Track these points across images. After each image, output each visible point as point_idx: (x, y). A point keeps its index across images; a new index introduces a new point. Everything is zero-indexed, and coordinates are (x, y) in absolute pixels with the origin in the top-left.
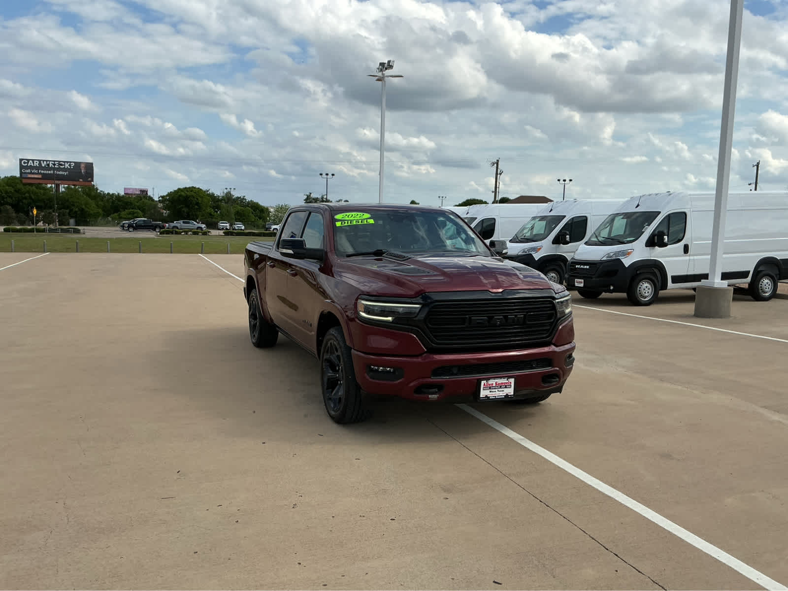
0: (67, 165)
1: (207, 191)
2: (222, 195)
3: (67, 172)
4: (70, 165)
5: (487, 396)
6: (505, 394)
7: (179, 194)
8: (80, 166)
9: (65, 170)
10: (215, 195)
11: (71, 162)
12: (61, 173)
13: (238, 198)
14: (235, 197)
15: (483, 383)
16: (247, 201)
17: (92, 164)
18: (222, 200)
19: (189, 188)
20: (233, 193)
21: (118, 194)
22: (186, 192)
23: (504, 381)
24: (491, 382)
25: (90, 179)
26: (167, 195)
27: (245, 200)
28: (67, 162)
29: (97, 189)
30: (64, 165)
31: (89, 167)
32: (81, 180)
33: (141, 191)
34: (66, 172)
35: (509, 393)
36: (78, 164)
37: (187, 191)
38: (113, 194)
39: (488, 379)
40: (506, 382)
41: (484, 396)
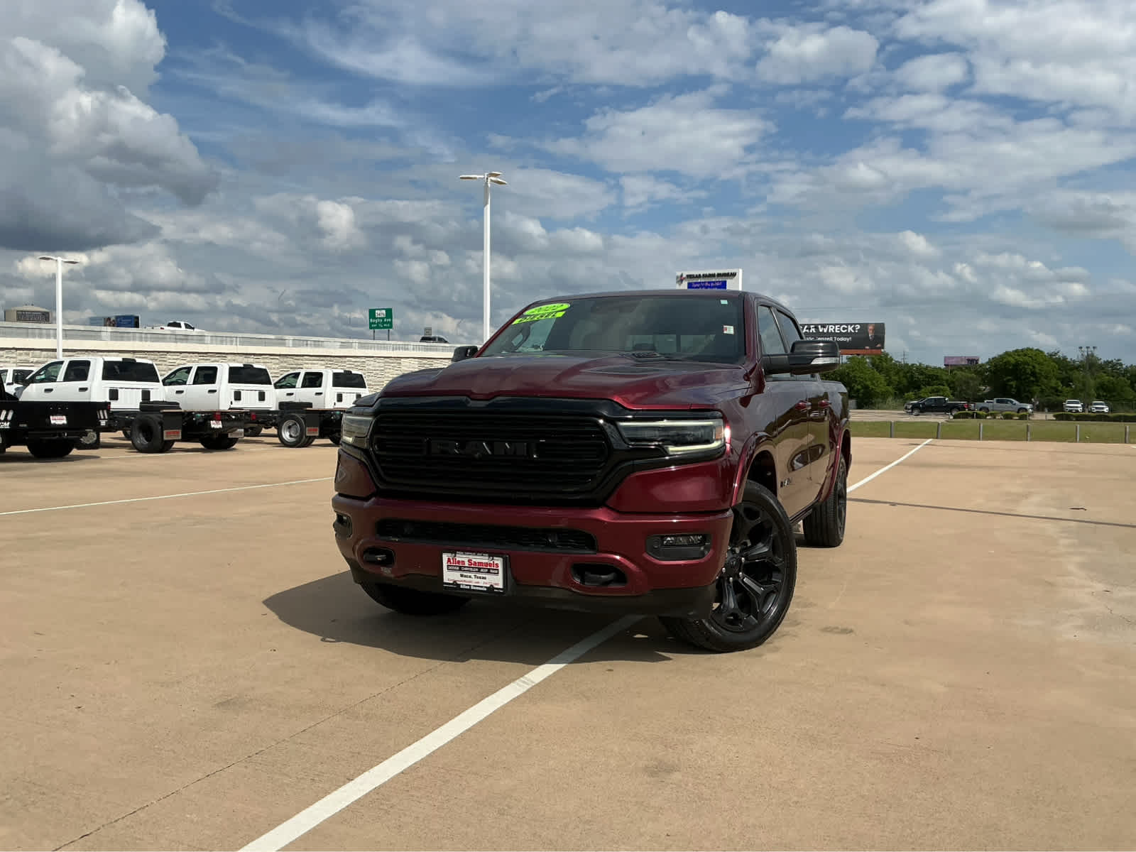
0: (850, 329)
1: (1056, 354)
2: (1080, 359)
3: (850, 338)
4: (854, 329)
5: (455, 582)
6: (488, 586)
7: (1005, 360)
8: (867, 329)
9: (846, 335)
10: (1069, 360)
11: (855, 324)
12: (842, 339)
13: (1108, 363)
14: (1102, 361)
15: (445, 557)
16: (1124, 366)
17: (883, 324)
18: (1079, 366)
19: (1022, 350)
20: (1097, 353)
21: (920, 364)
22: (1017, 357)
23: (484, 559)
24: (461, 557)
25: (879, 346)
26: (987, 363)
27: (1121, 365)
28: (851, 325)
29: (891, 359)
30: (847, 329)
31: (880, 329)
32: (867, 347)
33: (968, 360)
34: (848, 337)
35: (496, 584)
36: (864, 326)
37: (1019, 355)
38: (913, 365)
39: (454, 551)
40: (486, 561)
41: (451, 582)
